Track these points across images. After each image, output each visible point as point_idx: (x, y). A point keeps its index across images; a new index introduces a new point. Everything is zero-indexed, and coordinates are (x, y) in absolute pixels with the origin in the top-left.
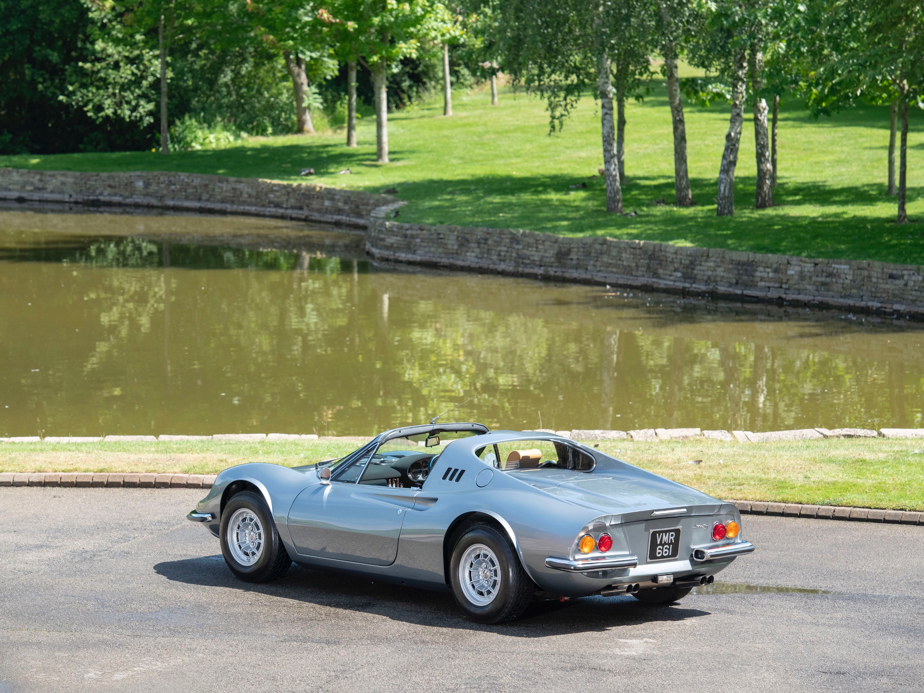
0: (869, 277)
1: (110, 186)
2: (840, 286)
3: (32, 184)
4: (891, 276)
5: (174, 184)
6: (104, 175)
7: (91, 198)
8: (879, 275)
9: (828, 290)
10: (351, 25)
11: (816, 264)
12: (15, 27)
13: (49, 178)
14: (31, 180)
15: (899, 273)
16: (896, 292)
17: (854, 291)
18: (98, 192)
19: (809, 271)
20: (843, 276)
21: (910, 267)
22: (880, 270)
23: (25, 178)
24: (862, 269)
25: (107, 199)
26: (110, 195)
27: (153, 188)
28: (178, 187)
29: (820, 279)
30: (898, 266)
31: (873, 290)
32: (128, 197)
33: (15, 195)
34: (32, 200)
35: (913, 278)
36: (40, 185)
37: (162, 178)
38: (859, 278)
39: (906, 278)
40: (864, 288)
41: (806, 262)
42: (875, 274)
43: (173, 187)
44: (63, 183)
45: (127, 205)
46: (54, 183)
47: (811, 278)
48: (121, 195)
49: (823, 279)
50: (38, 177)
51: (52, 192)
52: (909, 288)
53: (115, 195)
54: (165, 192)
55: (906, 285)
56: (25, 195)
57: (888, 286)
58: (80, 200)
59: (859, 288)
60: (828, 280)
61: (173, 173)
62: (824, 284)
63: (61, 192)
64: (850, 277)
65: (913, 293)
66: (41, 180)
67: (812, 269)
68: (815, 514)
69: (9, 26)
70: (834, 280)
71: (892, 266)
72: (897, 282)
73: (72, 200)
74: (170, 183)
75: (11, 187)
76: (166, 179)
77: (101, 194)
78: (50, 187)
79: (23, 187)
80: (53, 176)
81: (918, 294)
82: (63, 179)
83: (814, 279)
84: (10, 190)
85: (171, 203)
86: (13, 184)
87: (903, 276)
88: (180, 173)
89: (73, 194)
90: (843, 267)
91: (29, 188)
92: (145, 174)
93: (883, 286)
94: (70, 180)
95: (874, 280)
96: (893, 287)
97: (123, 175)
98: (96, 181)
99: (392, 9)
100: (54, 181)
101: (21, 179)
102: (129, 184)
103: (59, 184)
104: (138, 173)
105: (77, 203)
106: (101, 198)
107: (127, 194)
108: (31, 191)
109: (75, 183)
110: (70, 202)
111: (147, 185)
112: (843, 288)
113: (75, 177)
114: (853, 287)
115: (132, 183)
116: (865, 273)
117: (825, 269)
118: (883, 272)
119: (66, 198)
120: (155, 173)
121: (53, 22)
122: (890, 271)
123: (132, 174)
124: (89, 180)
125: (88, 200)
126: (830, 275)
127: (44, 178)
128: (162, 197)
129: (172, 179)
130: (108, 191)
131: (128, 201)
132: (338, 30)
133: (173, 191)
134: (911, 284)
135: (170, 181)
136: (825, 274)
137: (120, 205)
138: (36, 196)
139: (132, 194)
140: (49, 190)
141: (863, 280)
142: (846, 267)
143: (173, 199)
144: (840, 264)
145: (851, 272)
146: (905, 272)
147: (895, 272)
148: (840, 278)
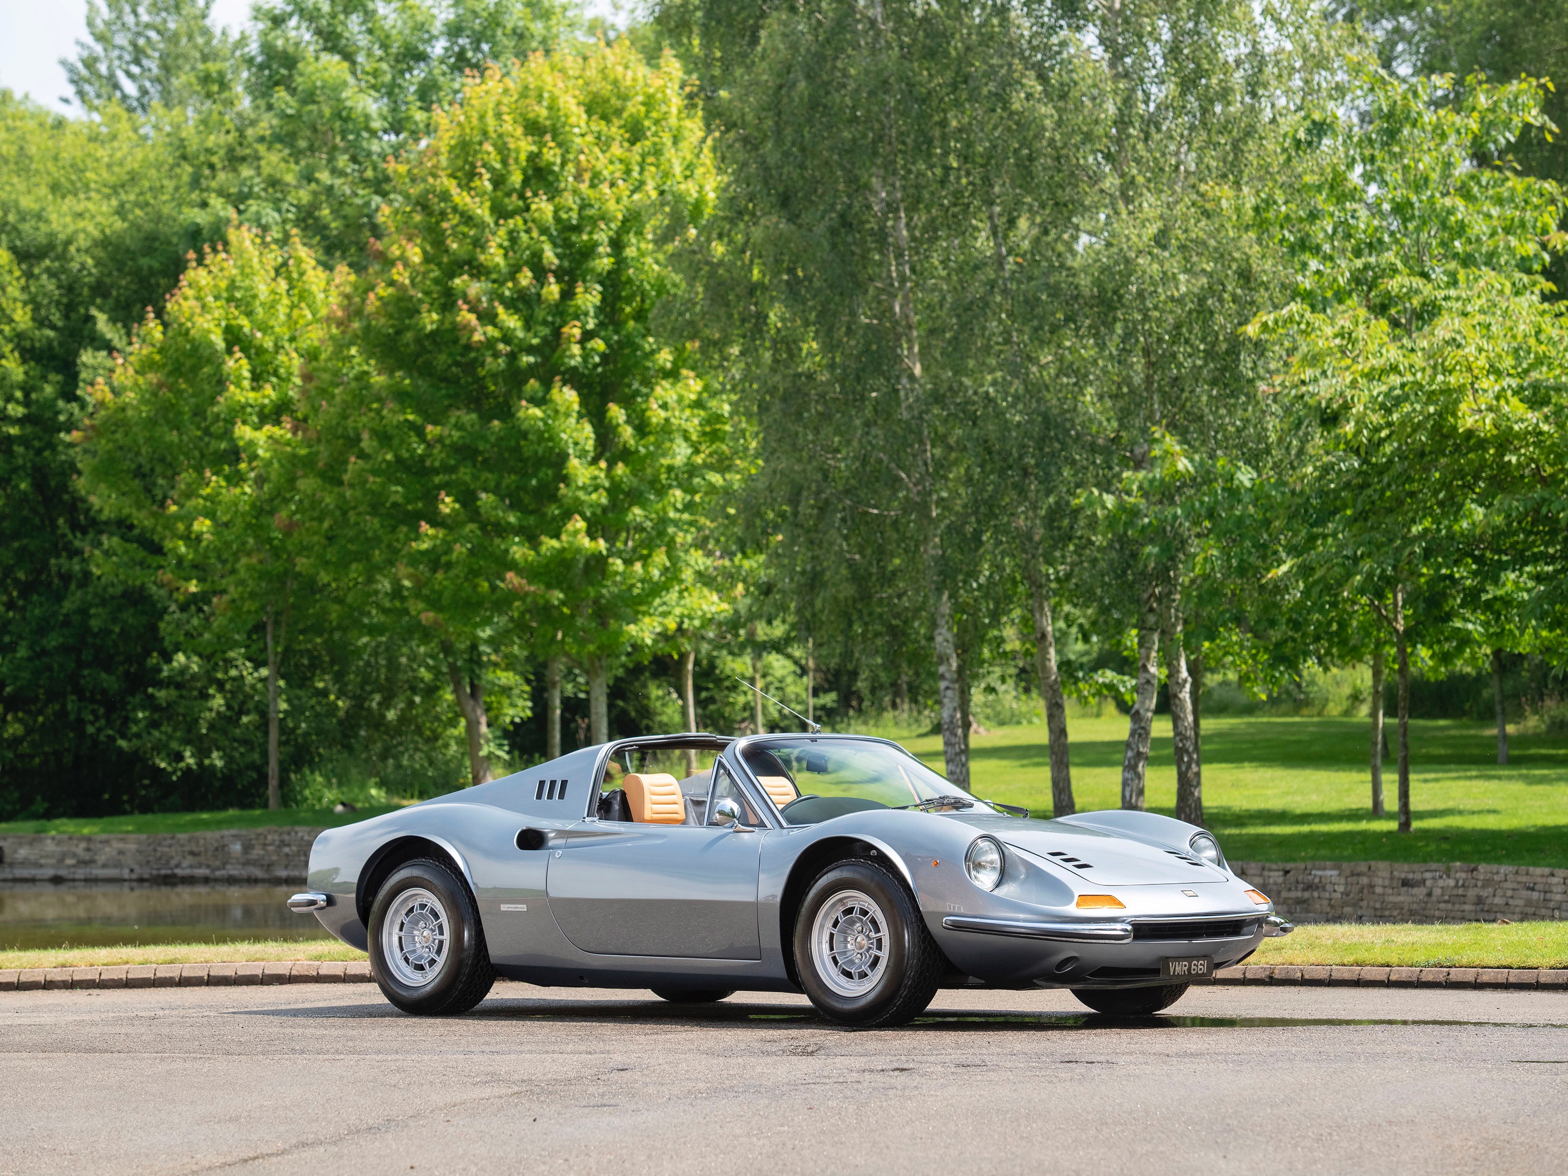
0: (1372, 886)
1: (192, 853)
2: (1326, 902)
3: (74, 855)
4: (1406, 883)
5: (289, 845)
6: (182, 836)
7: (163, 872)
8: (1387, 883)
9: (1308, 911)
10: (557, 596)
11: (1287, 872)
12: (54, 643)
13: (99, 846)
14: (74, 849)
15: (1418, 876)
16: (1415, 906)
17: (1348, 910)
18: (173, 863)
19: (1276, 884)
20: (1328, 887)
21: (1434, 866)
22: (1386, 874)
23: (65, 848)
24: (1359, 875)
25: (187, 872)
26: (191, 867)
27: (257, 852)
28: (294, 848)
29: (1293, 894)
30: (1415, 867)
31: (1378, 905)
32: (218, 869)
33: (50, 872)
34: (73, 880)
35: (1441, 883)
36: (87, 857)
37: (270, 837)
38: (1355, 889)
39: (1428, 883)
40: (1364, 904)
41: (1270, 870)
42: (1380, 882)
43: (286, 850)
44: (121, 852)
45: (216, 880)
46: (106, 853)
47: (1279, 893)
48: (208, 866)
49: (1299, 894)
50: (83, 845)
51: (104, 866)
52: (1434, 898)
53: (200, 865)
54: (274, 858)
55: (1429, 894)
56: (63, 872)
57: (1401, 899)
58: (146, 876)
59: (1354, 905)
60: (1307, 895)
61: (287, 828)
62: (1299, 901)
63: (118, 865)
64: (1341, 889)
65: (1442, 906)
66: (88, 850)
67: (1280, 880)
68: (1414, 979)
69: (44, 642)
70: (1316, 894)
71: (1406, 867)
72: (1415, 891)
73: (134, 876)
74: (283, 844)
75: (43, 861)
76: (276, 837)
77: (178, 866)
78: (101, 859)
79: (61, 860)
80: (107, 842)
81: (1449, 906)
82: (120, 845)
83: (1284, 894)
84: (41, 866)
85: (283, 873)
86: (46, 857)
87: (1424, 881)
88: (297, 828)
89: (136, 868)
90: (1329, 873)
91: (70, 861)
92: (244, 832)
93: (1392, 899)
94: (132, 847)
95: (1379, 890)
96: (1410, 899)
97: (211, 836)
98: (170, 846)
99: (617, 573)
100: (107, 849)
101: (58, 849)
102: (221, 849)
103: (115, 853)
104: (233, 831)
105: (141, 880)
106: (178, 871)
107: (217, 863)
108: (73, 866)
109: (138, 851)
110: (131, 880)
111: (247, 848)
112: (1332, 907)
113: (139, 843)
114: (1345, 904)
115: (224, 846)
116: (1364, 880)
117: (1300, 878)
118: (1392, 878)
119: (126, 874)
120: (260, 830)
121: (111, 632)
122: (1403, 875)
123: (226, 832)
124: (160, 845)
125: (159, 876)
126: (1309, 887)
127: (92, 846)
128: (270, 865)
129: (286, 837)
130: (189, 860)
131: (218, 874)
132: (535, 602)
133: (287, 855)
134: (1437, 892)
135: (282, 841)
136: (1301, 886)
137: (206, 880)
138: (81, 873)
139: (224, 864)
140: (100, 863)
141: (1361, 891)
142: (1335, 873)
143: (286, 867)
144: (1324, 869)
145: (1343, 881)
146: (1428, 875)
147: (1410, 876)
148: (1324, 889)
